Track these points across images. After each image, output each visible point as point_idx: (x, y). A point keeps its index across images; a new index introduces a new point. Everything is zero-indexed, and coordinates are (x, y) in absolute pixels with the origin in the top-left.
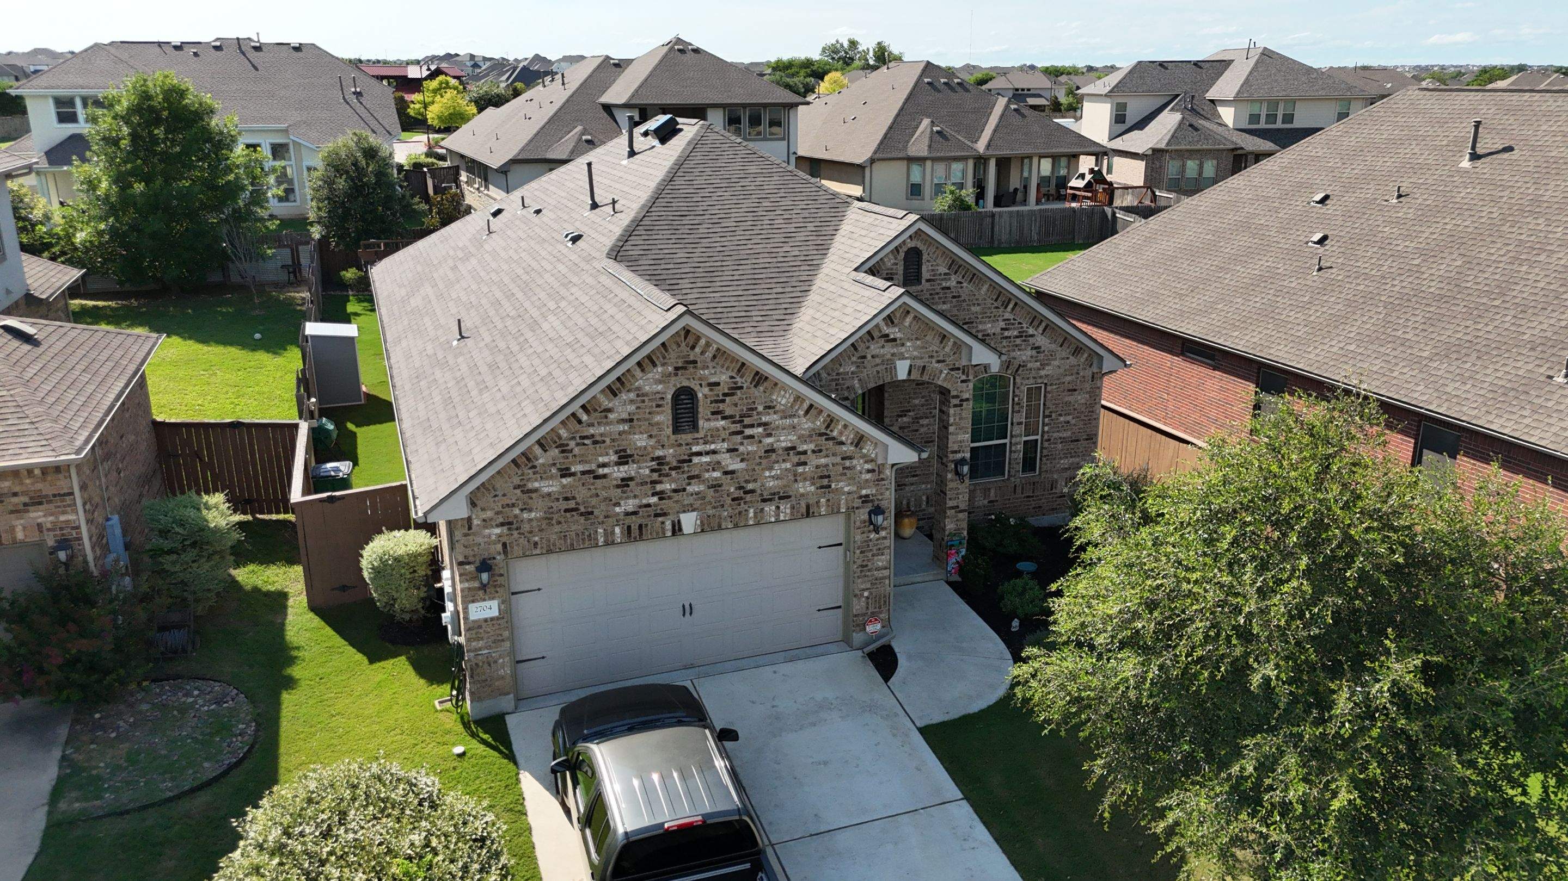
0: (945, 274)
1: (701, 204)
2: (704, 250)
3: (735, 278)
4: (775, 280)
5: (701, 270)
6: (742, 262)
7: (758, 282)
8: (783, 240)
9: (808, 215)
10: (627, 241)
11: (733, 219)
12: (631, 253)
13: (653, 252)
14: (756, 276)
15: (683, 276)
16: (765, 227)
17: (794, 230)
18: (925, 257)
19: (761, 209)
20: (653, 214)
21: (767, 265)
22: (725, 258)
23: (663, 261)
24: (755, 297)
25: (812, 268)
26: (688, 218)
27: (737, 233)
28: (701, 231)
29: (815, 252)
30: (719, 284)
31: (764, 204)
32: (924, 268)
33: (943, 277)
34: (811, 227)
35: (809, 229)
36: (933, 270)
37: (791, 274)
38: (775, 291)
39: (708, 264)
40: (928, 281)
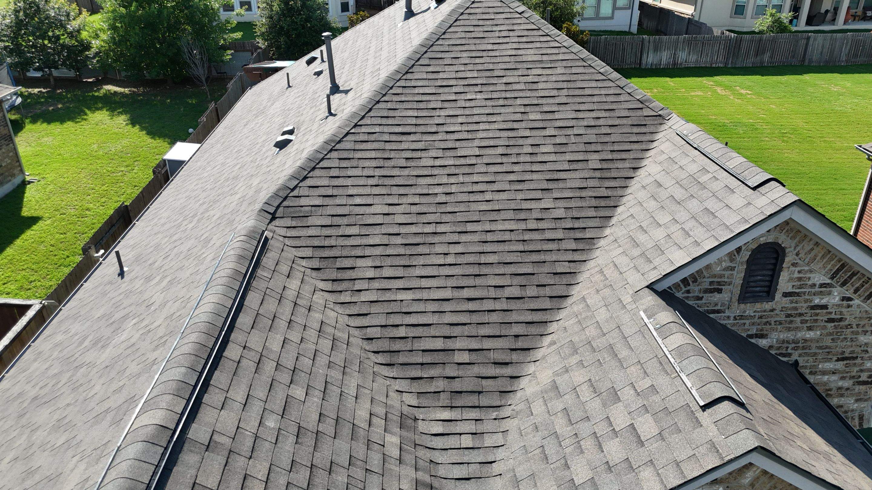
0: (822, 285)
1: (437, 113)
2: (417, 200)
3: (450, 260)
4: (512, 269)
5: (399, 240)
6: (470, 227)
7: (485, 270)
8: (545, 185)
9: (593, 139)
10: (305, 178)
11: (477, 143)
12: (303, 201)
13: (338, 201)
14: (483, 259)
15: (368, 251)
16: (522, 159)
17: (566, 166)
18: (789, 259)
19: (523, 125)
20: (364, 129)
21: (507, 236)
22: (445, 218)
23: (345, 221)
24: (471, 306)
25: (581, 246)
26: (412, 137)
27: (477, 169)
28: (424, 162)
29: (592, 213)
30: (418, 272)
31: (532, 117)
32: (784, 276)
33: (817, 289)
34: (594, 160)
35: (592, 165)
36: (800, 279)
37: (541, 257)
38: (508, 292)
39: (413, 229)
40: (786, 295)
